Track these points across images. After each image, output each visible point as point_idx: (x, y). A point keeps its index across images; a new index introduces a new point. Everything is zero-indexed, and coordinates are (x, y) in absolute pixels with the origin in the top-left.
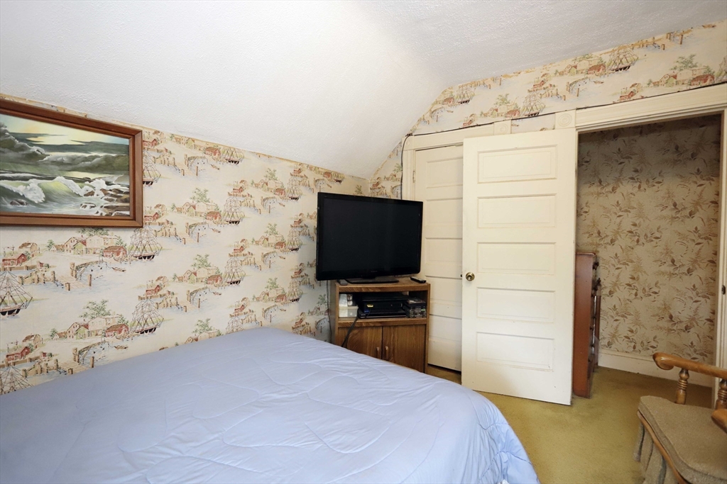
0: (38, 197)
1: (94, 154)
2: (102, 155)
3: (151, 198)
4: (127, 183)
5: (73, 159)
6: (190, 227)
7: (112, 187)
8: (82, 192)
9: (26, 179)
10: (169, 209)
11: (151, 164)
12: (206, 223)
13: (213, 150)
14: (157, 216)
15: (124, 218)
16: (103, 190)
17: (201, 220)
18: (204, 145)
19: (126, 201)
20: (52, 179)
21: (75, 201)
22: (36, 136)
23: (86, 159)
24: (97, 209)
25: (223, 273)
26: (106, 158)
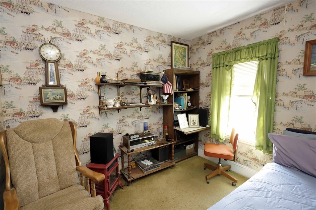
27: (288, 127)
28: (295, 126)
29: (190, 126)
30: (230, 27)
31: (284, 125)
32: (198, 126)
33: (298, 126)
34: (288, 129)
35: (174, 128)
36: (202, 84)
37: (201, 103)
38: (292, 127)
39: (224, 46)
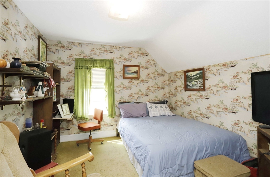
0: (191, 85)
1: (198, 76)
2: (199, 75)
3: (207, 84)
4: (202, 81)
5: (195, 78)
6: (217, 91)
7: (200, 82)
8: (196, 84)
9: (190, 83)
10: (212, 86)
11: (207, 75)
12: (222, 90)
13: (225, 65)
14: (209, 88)
15: (202, 89)
16: (199, 83)
17: (221, 89)
18: (222, 64)
19: (202, 85)
20: (193, 82)
21: (195, 86)
22: (191, 75)
23: (197, 77)
24: (198, 87)
25: (229, 108)
26: (199, 76)
27: (119, 102)
28: (121, 101)
29: (65, 114)
30: (87, 45)
31: (117, 101)
32: (69, 113)
33: (122, 101)
34: (119, 103)
35: (53, 119)
36: (63, 79)
37: (62, 95)
38: (120, 102)
39: (82, 55)
